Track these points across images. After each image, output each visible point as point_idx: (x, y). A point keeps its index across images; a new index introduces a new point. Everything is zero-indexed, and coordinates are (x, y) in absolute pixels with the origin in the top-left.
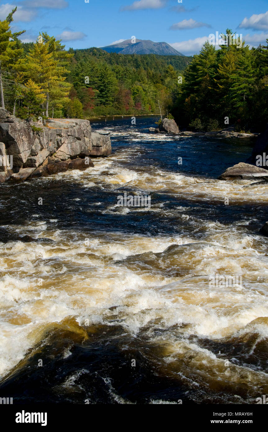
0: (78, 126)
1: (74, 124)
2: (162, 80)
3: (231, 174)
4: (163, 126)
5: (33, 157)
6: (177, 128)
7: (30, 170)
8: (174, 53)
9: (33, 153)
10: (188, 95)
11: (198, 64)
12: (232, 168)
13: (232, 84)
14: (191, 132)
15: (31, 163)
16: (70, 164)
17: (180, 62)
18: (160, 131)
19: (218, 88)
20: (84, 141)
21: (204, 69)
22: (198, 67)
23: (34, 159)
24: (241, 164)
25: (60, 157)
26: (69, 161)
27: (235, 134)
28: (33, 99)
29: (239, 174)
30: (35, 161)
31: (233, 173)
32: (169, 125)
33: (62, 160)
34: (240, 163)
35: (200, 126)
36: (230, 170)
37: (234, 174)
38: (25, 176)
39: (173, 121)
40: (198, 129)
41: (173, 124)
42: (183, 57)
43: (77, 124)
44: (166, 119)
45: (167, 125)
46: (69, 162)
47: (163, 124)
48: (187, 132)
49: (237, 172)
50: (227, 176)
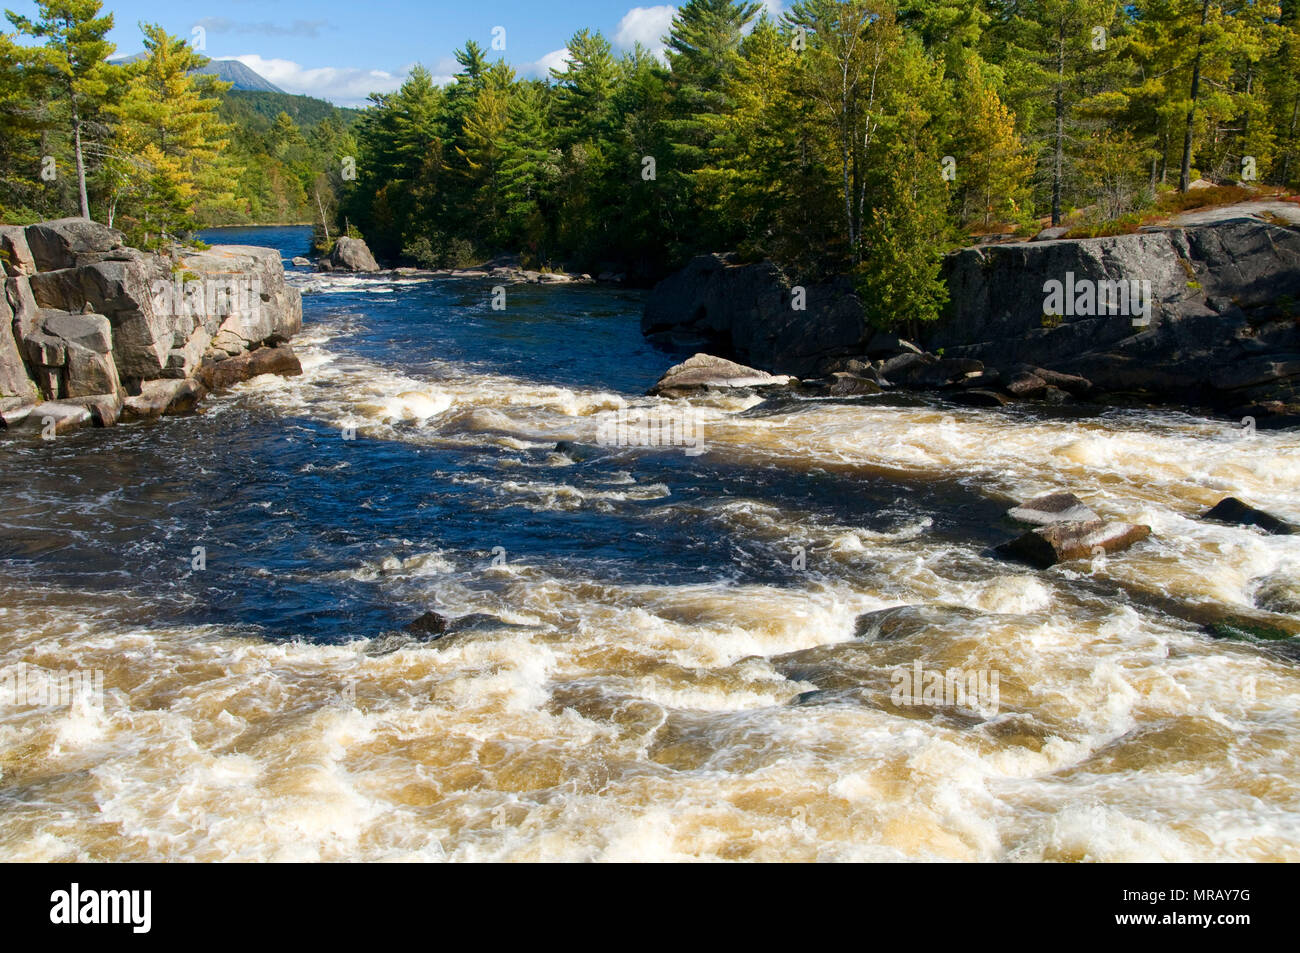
0: (260, 265)
1: (252, 261)
2: (267, 147)
3: (682, 383)
4: (341, 254)
5: (176, 352)
6: (372, 258)
7: (171, 387)
8: (262, 87)
9: (179, 343)
10: (380, 182)
11: (399, 115)
12: (681, 366)
13: (501, 161)
14: (415, 270)
15: (173, 370)
16: (251, 363)
17: (280, 106)
18: (333, 265)
19: (470, 169)
20: (276, 302)
21: (416, 126)
22: (399, 120)
23: (179, 357)
24: (701, 359)
25: (225, 346)
26: (246, 357)
27: (532, 275)
28: (171, 198)
29: (699, 382)
30: (183, 361)
31: (686, 379)
32: (355, 253)
33: (232, 354)
34: (698, 355)
35: (429, 255)
36: (677, 372)
37: (689, 383)
38: (162, 404)
39: (361, 243)
40: (423, 262)
41: (363, 249)
42: (287, 96)
43: (255, 259)
44: (345, 239)
45: (349, 252)
46: (249, 360)
47: (339, 251)
48: (404, 269)
49: (696, 376)
50: (673, 388)
